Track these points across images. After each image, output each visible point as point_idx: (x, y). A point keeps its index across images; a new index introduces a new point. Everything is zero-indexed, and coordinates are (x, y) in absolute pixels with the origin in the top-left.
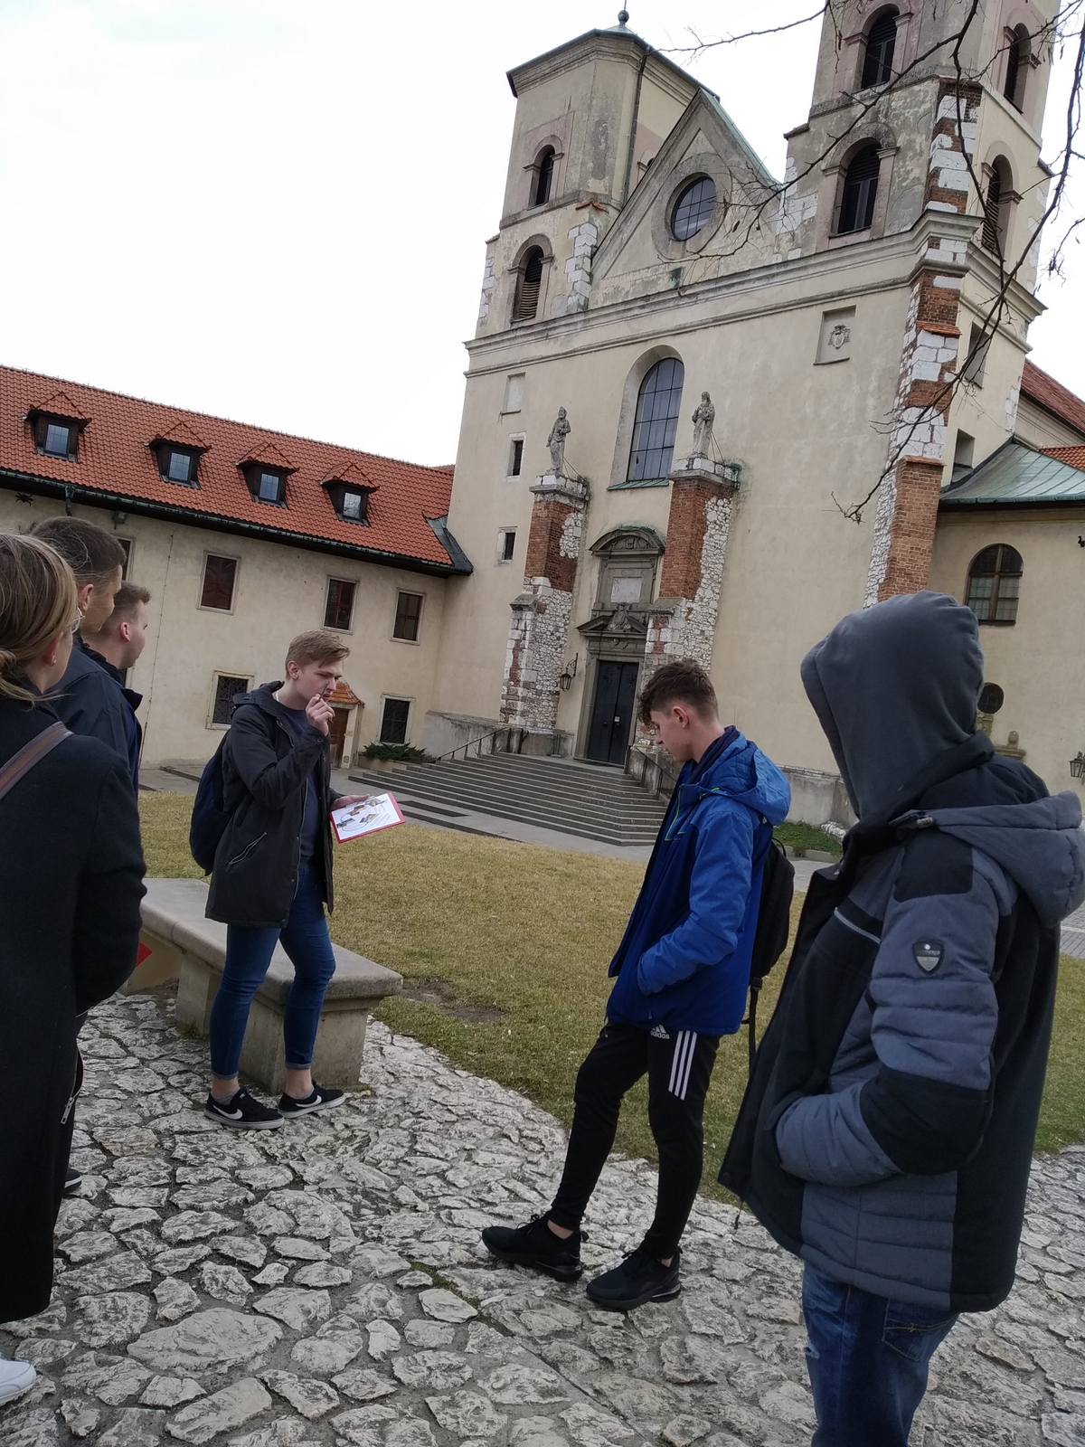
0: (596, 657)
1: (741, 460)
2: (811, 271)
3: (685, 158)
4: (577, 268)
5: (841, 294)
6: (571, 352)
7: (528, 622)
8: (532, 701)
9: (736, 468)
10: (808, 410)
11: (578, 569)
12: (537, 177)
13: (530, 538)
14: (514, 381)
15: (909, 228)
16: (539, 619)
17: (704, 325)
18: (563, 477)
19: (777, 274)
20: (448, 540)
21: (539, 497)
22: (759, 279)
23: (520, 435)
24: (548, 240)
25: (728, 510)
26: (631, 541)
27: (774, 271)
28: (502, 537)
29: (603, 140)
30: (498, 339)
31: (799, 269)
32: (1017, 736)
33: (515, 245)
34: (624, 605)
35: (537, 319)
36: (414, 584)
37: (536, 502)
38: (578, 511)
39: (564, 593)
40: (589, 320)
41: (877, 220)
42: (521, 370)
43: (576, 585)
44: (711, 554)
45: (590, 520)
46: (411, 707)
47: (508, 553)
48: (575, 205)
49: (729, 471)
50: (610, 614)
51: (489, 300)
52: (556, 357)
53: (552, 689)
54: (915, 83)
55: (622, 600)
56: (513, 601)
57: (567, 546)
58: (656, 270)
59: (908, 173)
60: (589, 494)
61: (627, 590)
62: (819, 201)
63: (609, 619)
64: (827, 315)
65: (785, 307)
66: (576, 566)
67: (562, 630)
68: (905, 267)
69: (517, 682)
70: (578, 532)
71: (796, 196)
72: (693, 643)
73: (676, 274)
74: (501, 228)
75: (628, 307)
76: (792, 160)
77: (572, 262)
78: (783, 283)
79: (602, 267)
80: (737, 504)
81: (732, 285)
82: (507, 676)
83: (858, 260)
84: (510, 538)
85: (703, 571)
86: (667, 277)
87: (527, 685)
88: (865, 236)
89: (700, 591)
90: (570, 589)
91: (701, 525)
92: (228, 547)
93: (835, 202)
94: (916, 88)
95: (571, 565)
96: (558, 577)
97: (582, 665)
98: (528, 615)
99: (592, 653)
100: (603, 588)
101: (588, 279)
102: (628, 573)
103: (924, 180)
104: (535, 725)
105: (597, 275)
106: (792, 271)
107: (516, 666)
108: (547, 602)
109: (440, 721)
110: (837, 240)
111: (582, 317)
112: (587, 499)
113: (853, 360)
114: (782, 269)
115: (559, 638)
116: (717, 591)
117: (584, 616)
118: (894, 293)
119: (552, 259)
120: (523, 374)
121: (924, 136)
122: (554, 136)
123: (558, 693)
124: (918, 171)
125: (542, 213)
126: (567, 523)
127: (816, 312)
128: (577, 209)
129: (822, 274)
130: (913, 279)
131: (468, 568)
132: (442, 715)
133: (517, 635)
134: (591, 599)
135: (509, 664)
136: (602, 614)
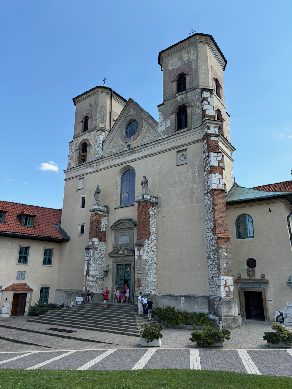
0: (116, 263)
1: (157, 195)
2: (171, 140)
3: (127, 116)
4: (98, 147)
5: (181, 145)
6: (98, 170)
7: (92, 254)
8: (95, 282)
9: (156, 198)
10: (177, 179)
11: (107, 235)
12: (83, 124)
13: (90, 226)
14: (81, 180)
15: (199, 126)
16: (95, 253)
17: (140, 158)
18: (100, 206)
19: (161, 142)
20: (61, 231)
21: (92, 213)
22: (155, 144)
23: (84, 195)
24: (88, 140)
25: (156, 211)
26: (124, 223)
27: (160, 141)
28: (80, 227)
29: (102, 113)
30: (75, 168)
31: (167, 140)
32: (264, 275)
33: (78, 143)
34: (124, 244)
35: (87, 162)
36: (49, 246)
37: (91, 214)
38: (105, 216)
39: (103, 243)
40: (103, 160)
41: (189, 125)
42: (83, 177)
43: (106, 240)
44: (152, 224)
45: (109, 218)
46: (50, 288)
47: (82, 232)
48: (95, 131)
49: (154, 199)
50: (120, 248)
51: (71, 158)
52: (94, 172)
53: (101, 276)
54: (194, 90)
55: (123, 243)
56: (85, 247)
57: (103, 227)
58: (122, 146)
59: (196, 112)
60: (108, 211)
61: (124, 240)
62: (171, 122)
63: (119, 250)
64: (178, 152)
65: (164, 151)
66: (106, 233)
67: (103, 255)
68: (201, 136)
69: (89, 276)
70: (106, 223)
71: (163, 121)
72: (151, 254)
73: (129, 146)
74: (73, 139)
75: (115, 156)
76: (160, 112)
77: (96, 146)
78: (163, 145)
79: (105, 146)
80: (158, 209)
81: (147, 147)
82: (85, 274)
83: (185, 136)
84: (83, 227)
85: (151, 230)
86: (126, 147)
87: (93, 276)
88: (186, 129)
89: (151, 237)
90: (105, 241)
91: (149, 216)
93: (175, 122)
94: (194, 91)
95: (105, 233)
96: (101, 238)
97: (111, 267)
98: (91, 251)
99: (114, 262)
100: (116, 240)
101: (102, 150)
102: (124, 234)
103: (201, 113)
104: (96, 290)
105: (104, 149)
106: (165, 141)
107: (88, 270)
108: (98, 246)
109: (61, 292)
110: (177, 131)
111: (101, 160)
112: (108, 212)
113: (189, 163)
114: (162, 141)
115: (102, 259)
116: (156, 236)
117: (110, 250)
118: (198, 143)
119: (90, 145)
120: (84, 178)
121: (199, 103)
122: (88, 113)
123: (103, 278)
124: (199, 111)
125: (86, 133)
126: (102, 220)
127: (175, 151)
128: (97, 131)
129: (174, 141)
130: (203, 139)
131: (68, 239)
132: (61, 290)
133: (88, 259)
134: (112, 244)
135: (86, 269)
136: (116, 248)
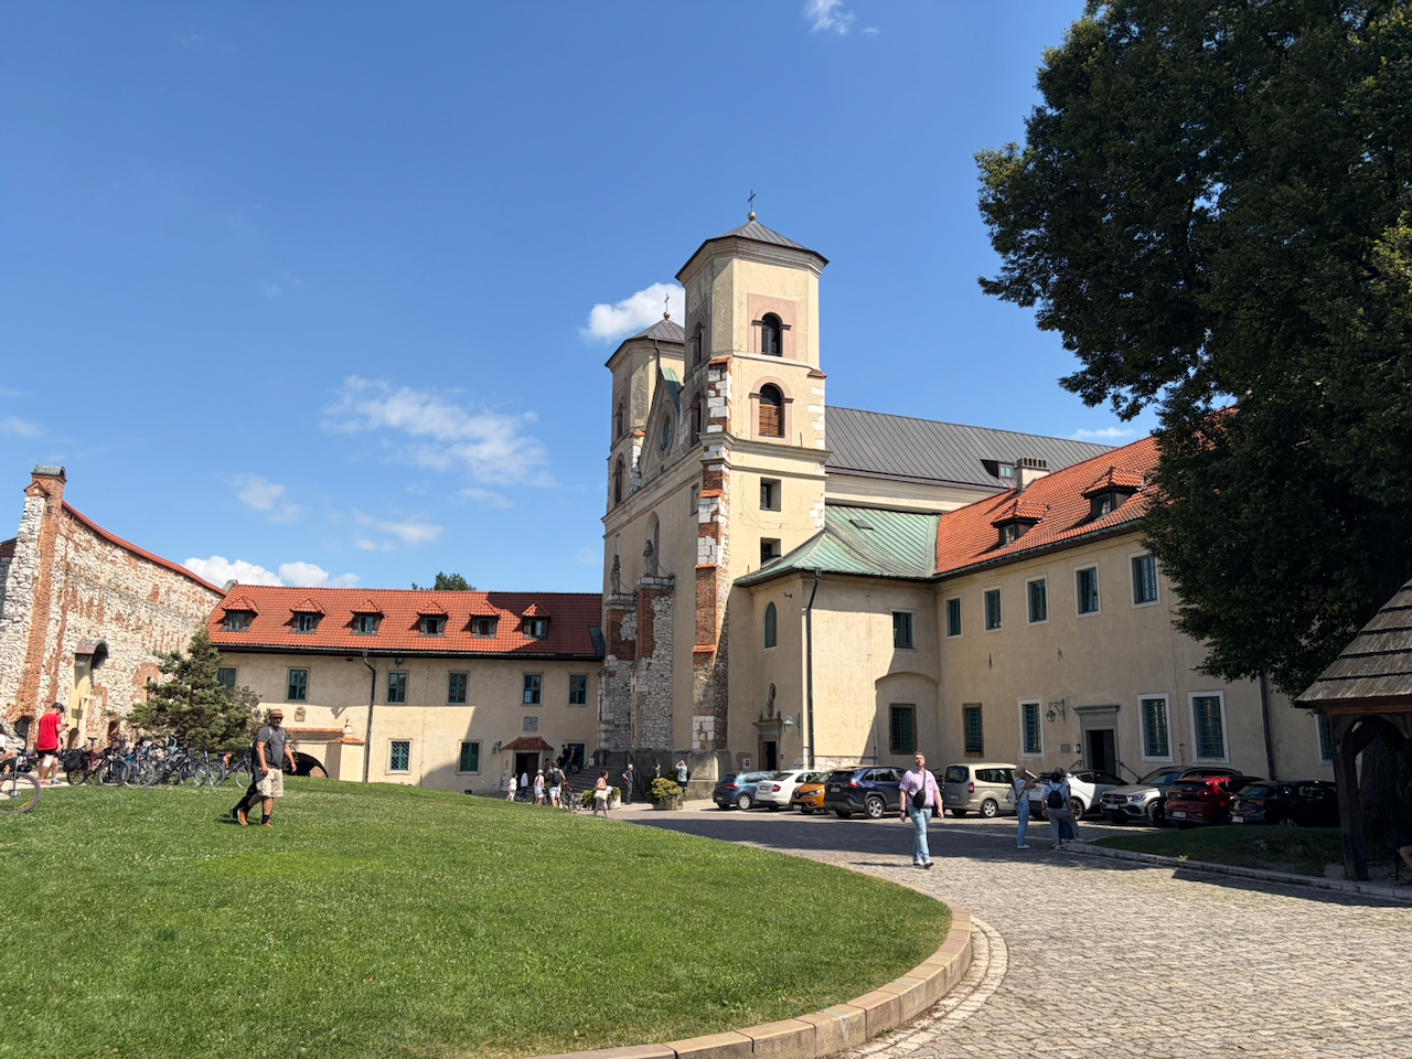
1: (674, 573)
2: (686, 465)
5: (694, 476)
9: (672, 577)
25: (670, 602)
31: (683, 464)
44: (660, 629)
46: (586, 747)
49: (666, 580)
65: (681, 485)
72: (655, 683)
78: (680, 473)
80: (673, 598)
83: (696, 457)
85: (656, 639)
88: (697, 445)
89: (655, 652)
91: (652, 614)
92: (461, 666)
110: (692, 447)
116: (670, 649)
127: (688, 488)
129: (689, 466)
